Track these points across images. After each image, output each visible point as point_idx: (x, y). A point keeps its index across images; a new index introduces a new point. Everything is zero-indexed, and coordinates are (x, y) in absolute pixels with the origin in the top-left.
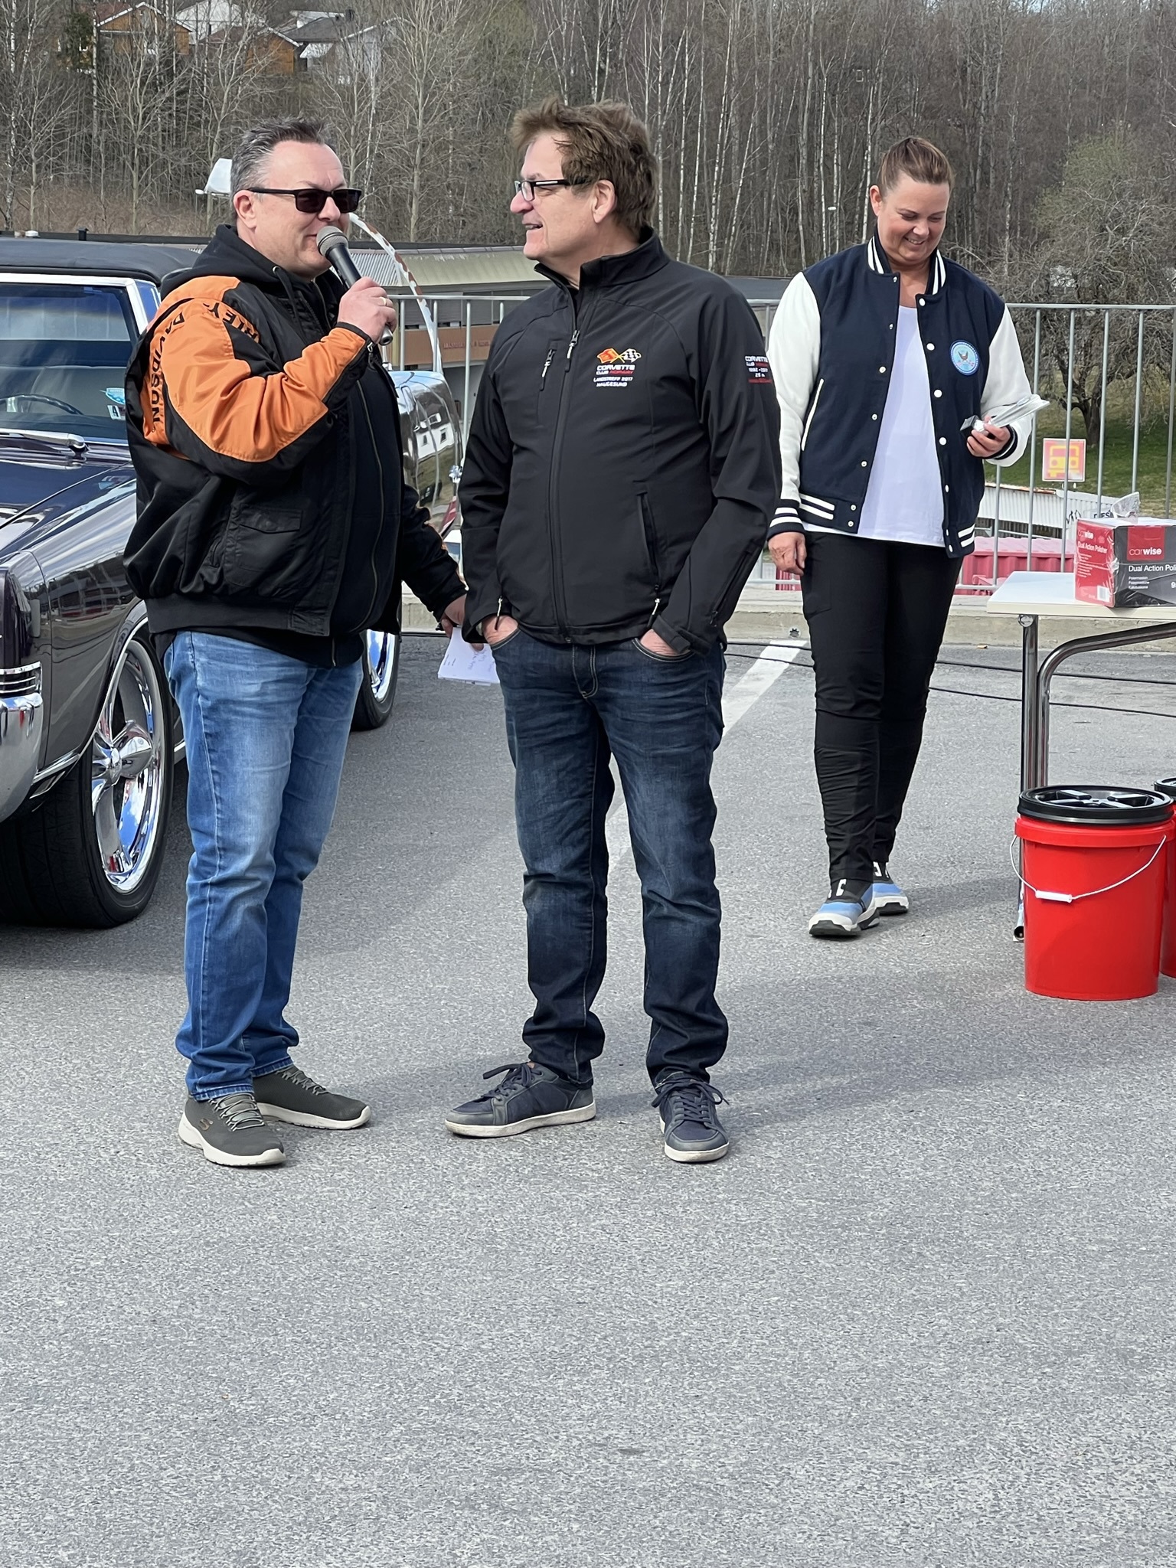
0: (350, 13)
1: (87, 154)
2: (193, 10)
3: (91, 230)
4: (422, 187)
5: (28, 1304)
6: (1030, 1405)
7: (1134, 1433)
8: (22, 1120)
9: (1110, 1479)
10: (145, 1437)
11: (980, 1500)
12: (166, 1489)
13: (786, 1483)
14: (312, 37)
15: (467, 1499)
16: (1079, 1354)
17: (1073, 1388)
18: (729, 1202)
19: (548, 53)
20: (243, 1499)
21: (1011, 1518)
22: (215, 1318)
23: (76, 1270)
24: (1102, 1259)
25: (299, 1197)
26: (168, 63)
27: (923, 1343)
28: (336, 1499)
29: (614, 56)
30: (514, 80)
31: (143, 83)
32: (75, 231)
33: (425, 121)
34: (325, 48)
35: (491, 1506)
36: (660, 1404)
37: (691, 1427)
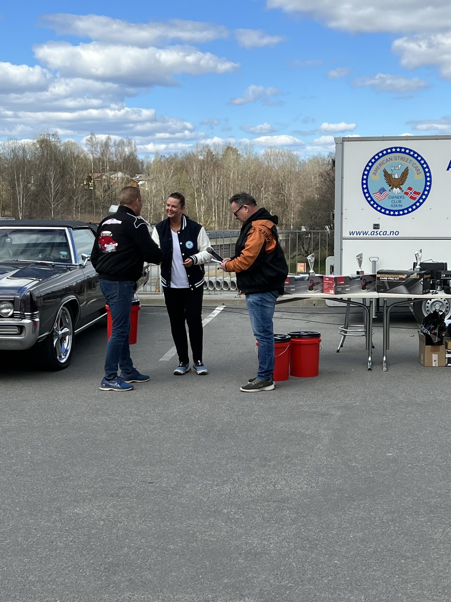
5: (22, 454)
36: (160, 472)
37: (165, 477)
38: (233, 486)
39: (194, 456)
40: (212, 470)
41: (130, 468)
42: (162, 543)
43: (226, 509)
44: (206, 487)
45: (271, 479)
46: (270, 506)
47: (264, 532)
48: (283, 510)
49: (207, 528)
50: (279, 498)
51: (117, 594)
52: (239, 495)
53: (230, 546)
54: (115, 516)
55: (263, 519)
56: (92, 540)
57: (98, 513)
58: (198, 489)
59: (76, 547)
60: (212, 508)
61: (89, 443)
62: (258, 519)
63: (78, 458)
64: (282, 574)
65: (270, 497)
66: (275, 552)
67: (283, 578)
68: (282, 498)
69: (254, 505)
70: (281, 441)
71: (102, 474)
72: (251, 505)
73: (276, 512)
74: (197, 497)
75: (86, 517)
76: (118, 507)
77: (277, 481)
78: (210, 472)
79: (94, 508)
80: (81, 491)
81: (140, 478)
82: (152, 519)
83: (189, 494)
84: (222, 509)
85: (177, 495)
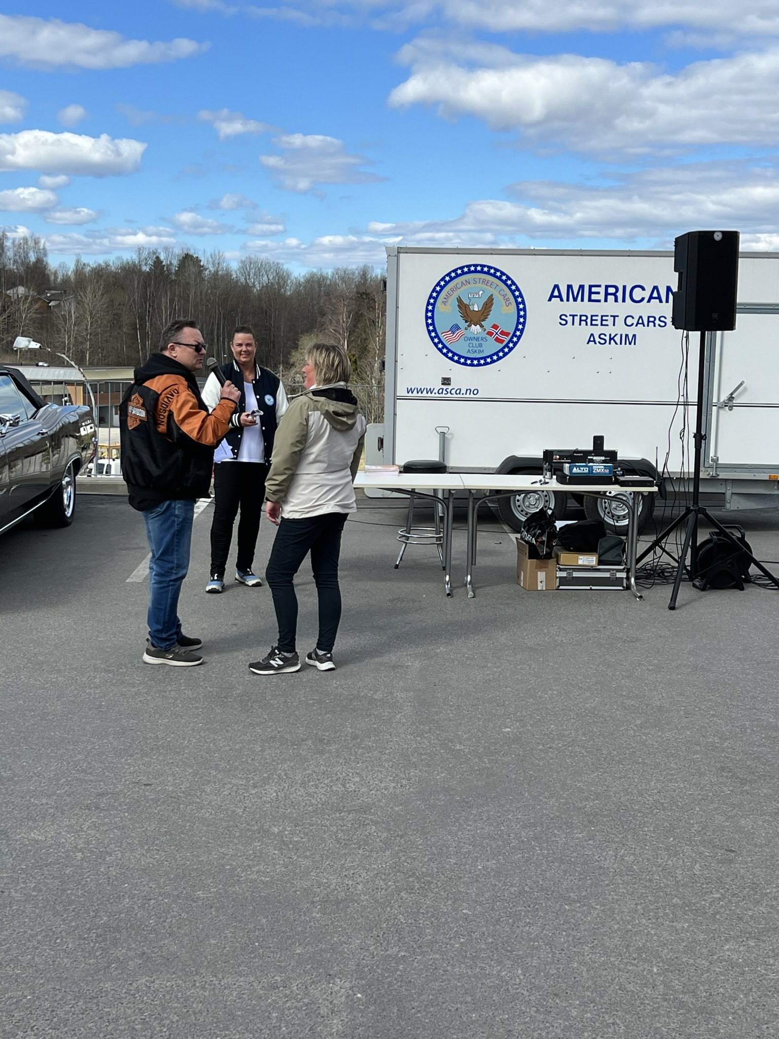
0: (65, 291)
2: (12, 290)
4: (90, 348)
6: (289, 760)
7: (325, 769)
9: (316, 786)
11: (272, 796)
13: (203, 794)
14: (53, 299)
15: (87, 806)
16: (306, 740)
17: (304, 753)
18: (185, 690)
19: (131, 305)
21: (282, 803)
26: (4, 306)
27: (252, 739)
28: (39, 809)
29: (153, 306)
33: (91, 326)
34: (57, 302)
35: (96, 808)
36: (159, 766)
37: (170, 774)
38: (279, 787)
39: (208, 738)
40: (242, 761)
41: (110, 759)
42: (184, 888)
43: (275, 826)
44: (238, 789)
45: (337, 774)
46: (343, 820)
47: (344, 864)
48: (366, 825)
49: (252, 860)
50: (355, 805)
51: (127, 981)
52: (292, 802)
53: (294, 889)
54: (99, 843)
55: (338, 841)
56: (68, 887)
57: (70, 838)
58: (226, 793)
59: (42, 899)
60: (253, 826)
62: (330, 841)
63: (22, 745)
64: (385, 936)
65: (341, 804)
66: (367, 897)
67: (388, 944)
68: (359, 805)
69: (318, 818)
70: (340, 711)
71: (66, 771)
72: (314, 819)
73: (356, 828)
74: (225, 807)
75: (52, 846)
76: (101, 829)
77: (346, 778)
78: (239, 764)
79: (61, 830)
80: (36, 802)
81: (128, 777)
82: (160, 846)
83: (213, 803)
84: (270, 827)
85: (194, 805)
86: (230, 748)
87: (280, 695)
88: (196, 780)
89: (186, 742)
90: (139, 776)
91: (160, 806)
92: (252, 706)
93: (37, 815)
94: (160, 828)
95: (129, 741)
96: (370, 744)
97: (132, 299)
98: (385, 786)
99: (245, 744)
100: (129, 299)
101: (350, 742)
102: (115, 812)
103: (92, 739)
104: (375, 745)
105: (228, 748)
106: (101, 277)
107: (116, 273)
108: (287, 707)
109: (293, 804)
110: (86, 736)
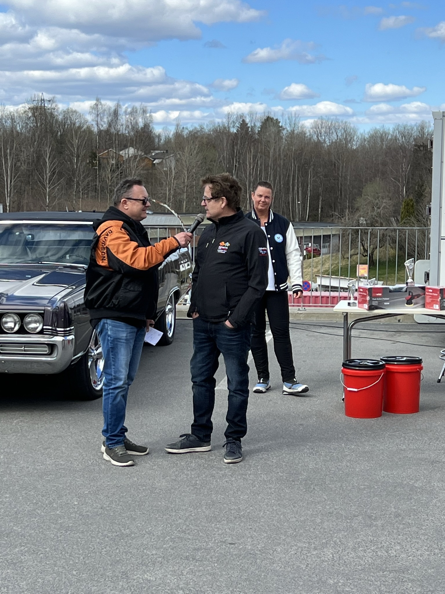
0: (167, 151)
1: (96, 190)
2: (124, 151)
3: (96, 210)
4: (187, 198)
5: (67, 504)
6: (344, 531)
8: (67, 453)
9: (365, 551)
10: (98, 540)
11: (329, 557)
12: (104, 554)
13: (275, 552)
14: (156, 157)
15: (186, 557)
16: (357, 517)
17: (356, 526)
18: (261, 474)
19: (221, 161)
20: (124, 557)
21: (337, 562)
22: (119, 507)
23: (81, 494)
24: (365, 490)
25: (143, 474)
26: (118, 165)
27: (314, 513)
28: (150, 557)
29: (239, 162)
30: (212, 169)
31: (110, 170)
32: (92, 210)
33: (187, 180)
34: (160, 160)
35: (193, 559)
36: (240, 531)
37: (249, 537)
38: (335, 550)
39: (279, 512)
40: (305, 530)
41: (203, 524)
43: (331, 579)
44: (302, 550)
45: (381, 543)
46: (386, 577)
48: (404, 582)
50: (395, 567)
52: (345, 562)
54: (196, 584)
57: (174, 580)
60: (314, 578)
61: (147, 492)
65: (384, 565)
68: (399, 567)
69: (365, 575)
70: (386, 495)
71: (170, 531)
72: (362, 575)
73: (396, 584)
74: (293, 563)
75: (160, 584)
76: (197, 574)
77: (389, 546)
78: (303, 532)
79: (167, 574)
80: (148, 552)
81: (217, 538)
82: (242, 589)
83: (283, 560)
84: (327, 579)
85: (268, 560)
86: (296, 519)
87: (337, 481)
88: (270, 542)
89: (262, 513)
90: (225, 537)
91: (241, 559)
92: (314, 489)
93: (149, 562)
94: (241, 576)
95: (218, 510)
96: (410, 521)
97: (222, 156)
98: (421, 554)
99: (308, 517)
100: (220, 156)
101: (393, 519)
102: (208, 562)
103: (189, 508)
104: (413, 522)
105: (294, 519)
106: (197, 138)
107: (209, 135)
108: (343, 490)
109: (346, 564)
110: (185, 506)
